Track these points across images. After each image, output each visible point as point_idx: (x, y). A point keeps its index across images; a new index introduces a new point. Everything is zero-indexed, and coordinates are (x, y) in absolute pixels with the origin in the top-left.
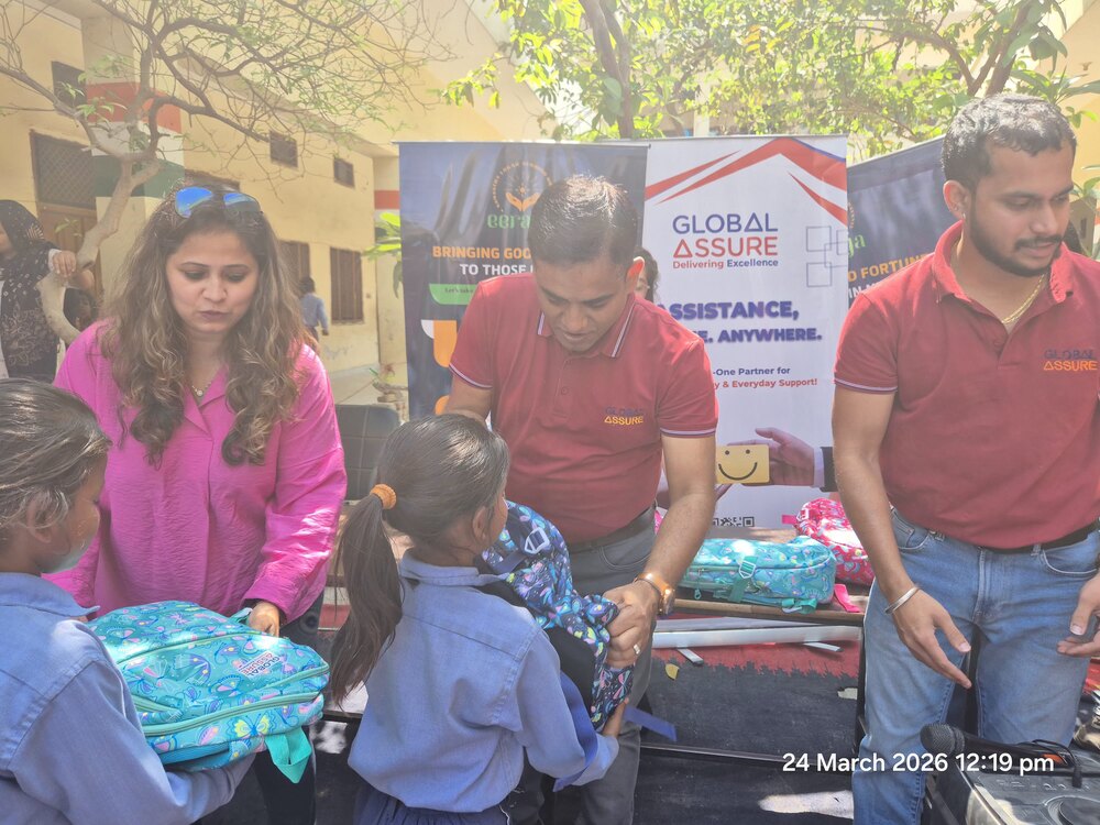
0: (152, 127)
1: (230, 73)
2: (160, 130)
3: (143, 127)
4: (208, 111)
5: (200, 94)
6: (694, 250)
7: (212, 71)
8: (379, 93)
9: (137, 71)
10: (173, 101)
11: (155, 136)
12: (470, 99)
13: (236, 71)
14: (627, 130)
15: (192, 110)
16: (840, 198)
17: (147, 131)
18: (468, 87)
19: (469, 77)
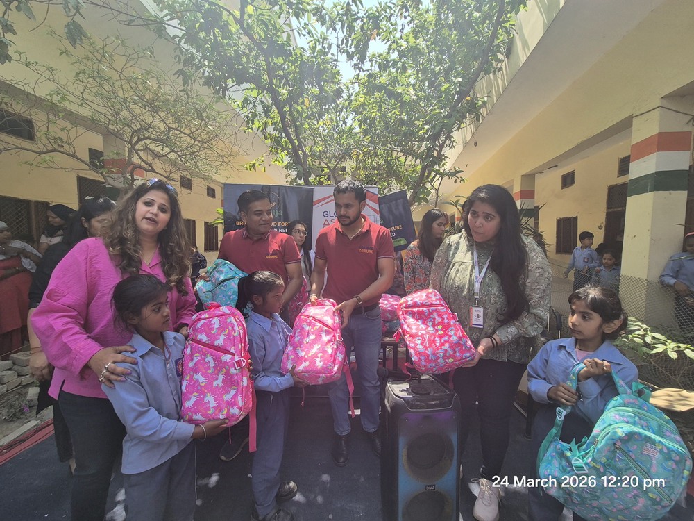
0: (132, 176)
1: (163, 156)
2: (135, 177)
3: (128, 176)
4: (153, 171)
5: (150, 165)
6: (330, 223)
7: (157, 156)
8: (222, 165)
9: (127, 155)
10: (141, 167)
11: (133, 180)
12: (255, 169)
13: (166, 155)
14: (307, 182)
15: (147, 171)
16: (377, 207)
17: (130, 177)
18: (254, 164)
19: (254, 162)
